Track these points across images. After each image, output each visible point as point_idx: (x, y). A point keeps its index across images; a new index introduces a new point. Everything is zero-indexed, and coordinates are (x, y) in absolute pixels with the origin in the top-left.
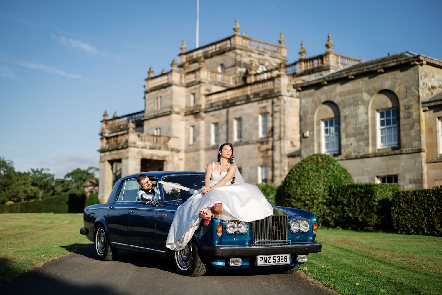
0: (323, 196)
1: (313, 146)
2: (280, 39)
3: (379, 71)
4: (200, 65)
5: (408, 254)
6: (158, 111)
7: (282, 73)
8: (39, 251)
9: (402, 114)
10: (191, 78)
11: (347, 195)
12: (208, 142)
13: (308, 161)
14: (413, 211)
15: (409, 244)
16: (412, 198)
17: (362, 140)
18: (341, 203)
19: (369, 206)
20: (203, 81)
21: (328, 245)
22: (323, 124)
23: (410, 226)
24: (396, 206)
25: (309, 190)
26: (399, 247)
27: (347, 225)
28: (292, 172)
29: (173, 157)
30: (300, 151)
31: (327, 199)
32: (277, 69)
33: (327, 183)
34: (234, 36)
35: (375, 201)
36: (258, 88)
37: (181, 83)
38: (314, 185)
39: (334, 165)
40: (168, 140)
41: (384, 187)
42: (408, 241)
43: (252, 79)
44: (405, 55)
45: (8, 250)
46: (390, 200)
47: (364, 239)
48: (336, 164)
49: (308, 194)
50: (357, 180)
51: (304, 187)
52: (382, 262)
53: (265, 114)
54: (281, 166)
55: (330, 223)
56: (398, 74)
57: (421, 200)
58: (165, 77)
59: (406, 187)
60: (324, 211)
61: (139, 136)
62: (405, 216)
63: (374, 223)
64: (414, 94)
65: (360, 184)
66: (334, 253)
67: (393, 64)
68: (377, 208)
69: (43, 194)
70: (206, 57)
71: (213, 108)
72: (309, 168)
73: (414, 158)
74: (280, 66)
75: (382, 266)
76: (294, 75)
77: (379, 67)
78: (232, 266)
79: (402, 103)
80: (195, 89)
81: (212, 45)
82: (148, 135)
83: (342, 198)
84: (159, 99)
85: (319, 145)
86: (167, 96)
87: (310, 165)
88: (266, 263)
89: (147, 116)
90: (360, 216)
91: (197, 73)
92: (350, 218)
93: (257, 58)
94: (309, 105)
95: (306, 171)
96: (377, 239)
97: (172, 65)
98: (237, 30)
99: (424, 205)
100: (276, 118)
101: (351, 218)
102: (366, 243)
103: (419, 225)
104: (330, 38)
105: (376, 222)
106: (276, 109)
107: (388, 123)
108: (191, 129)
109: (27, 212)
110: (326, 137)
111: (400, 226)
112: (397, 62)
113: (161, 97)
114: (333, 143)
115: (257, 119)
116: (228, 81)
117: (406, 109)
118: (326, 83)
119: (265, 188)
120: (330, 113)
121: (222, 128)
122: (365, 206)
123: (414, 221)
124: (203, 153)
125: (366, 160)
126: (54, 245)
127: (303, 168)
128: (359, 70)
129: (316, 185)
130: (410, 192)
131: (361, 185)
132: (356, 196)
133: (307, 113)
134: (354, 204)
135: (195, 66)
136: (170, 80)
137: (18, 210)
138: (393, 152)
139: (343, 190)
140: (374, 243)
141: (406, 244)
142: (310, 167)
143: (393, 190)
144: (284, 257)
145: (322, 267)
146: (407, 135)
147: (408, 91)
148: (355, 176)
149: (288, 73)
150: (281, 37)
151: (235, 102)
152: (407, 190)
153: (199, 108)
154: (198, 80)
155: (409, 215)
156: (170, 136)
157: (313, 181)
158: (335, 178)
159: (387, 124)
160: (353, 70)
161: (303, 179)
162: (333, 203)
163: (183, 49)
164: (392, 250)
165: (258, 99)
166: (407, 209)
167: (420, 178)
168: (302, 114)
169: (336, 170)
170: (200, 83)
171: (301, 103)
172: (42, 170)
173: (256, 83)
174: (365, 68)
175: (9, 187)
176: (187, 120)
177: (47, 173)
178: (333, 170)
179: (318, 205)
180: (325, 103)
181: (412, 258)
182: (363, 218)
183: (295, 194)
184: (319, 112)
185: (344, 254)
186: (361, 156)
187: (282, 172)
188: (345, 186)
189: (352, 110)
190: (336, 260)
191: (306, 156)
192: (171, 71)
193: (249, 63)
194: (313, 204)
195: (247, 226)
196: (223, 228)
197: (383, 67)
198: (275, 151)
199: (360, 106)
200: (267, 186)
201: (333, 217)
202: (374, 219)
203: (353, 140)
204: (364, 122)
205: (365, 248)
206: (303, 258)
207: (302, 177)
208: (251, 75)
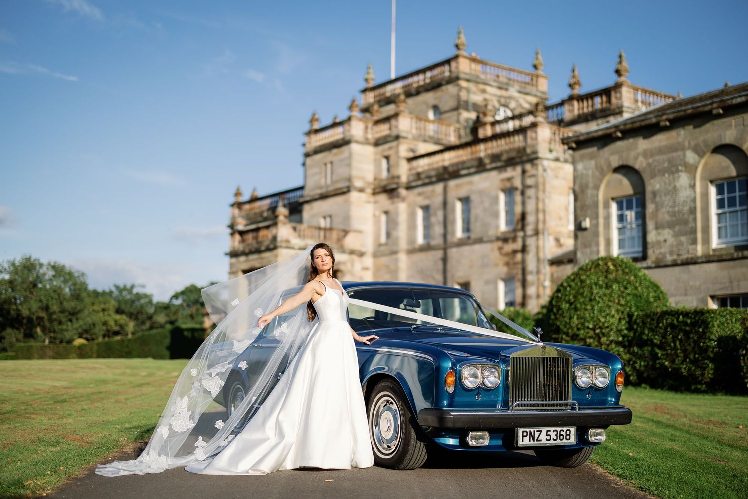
0: (618, 330)
1: (598, 244)
2: (535, 62)
3: (715, 112)
4: (398, 107)
6: (327, 186)
7: (540, 119)
8: (130, 422)
10: (383, 131)
11: (660, 328)
12: (412, 239)
13: (590, 270)
17: (685, 234)
18: (649, 343)
19: (701, 348)
20: (403, 134)
22: (614, 206)
25: (592, 320)
27: (660, 381)
28: (562, 289)
29: (352, 265)
30: (575, 252)
31: (624, 337)
32: (530, 113)
33: (625, 307)
34: (456, 57)
35: (710, 339)
36: (498, 146)
37: (367, 139)
38: (601, 311)
39: (636, 276)
40: (345, 236)
41: (727, 314)
43: (488, 131)
45: (78, 420)
46: (738, 337)
47: (693, 405)
48: (640, 274)
49: (591, 326)
50: (677, 304)
51: (584, 314)
52: (736, 447)
53: (509, 191)
54: (538, 280)
55: (631, 378)
58: (339, 130)
61: (295, 229)
63: (709, 377)
65: (683, 310)
66: (646, 430)
67: (739, 100)
68: (714, 351)
69: (134, 327)
70: (409, 94)
71: (420, 180)
72: (592, 281)
74: (536, 109)
75: (737, 453)
76: (561, 123)
77: (715, 105)
78: (472, 445)
80: (390, 148)
81: (417, 73)
82: (310, 227)
83: (650, 334)
84: (329, 166)
85: (608, 242)
86: (342, 160)
87: (594, 277)
88: (533, 441)
89: (308, 196)
90: (684, 366)
91: (393, 122)
92: (666, 368)
93: (495, 95)
94: (590, 172)
95: (587, 287)
96: (718, 407)
97: (351, 108)
98: (461, 47)
100: (529, 197)
101: (668, 369)
102: (699, 414)
104: (624, 59)
105: (712, 376)
106: (529, 181)
107: (732, 202)
108: (384, 218)
109: (109, 357)
110: (620, 229)
112: (746, 95)
113: (331, 163)
114: (633, 238)
115: (496, 200)
116: (446, 135)
118: (619, 134)
119: (512, 316)
120: (625, 187)
121: (435, 214)
122: (693, 349)
124: (403, 258)
125: (692, 267)
126: (156, 413)
127: (582, 282)
128: (678, 112)
129: (605, 311)
131: (686, 311)
132: (677, 330)
133: (587, 186)
134: (672, 345)
135: (390, 109)
136: (347, 134)
137: (92, 354)
138: (740, 255)
139: (653, 320)
140: (714, 413)
142: (594, 280)
143: (743, 321)
144: (565, 431)
145: (628, 454)
148: (673, 295)
149: (551, 119)
150: (537, 59)
151: (458, 170)
153: (396, 180)
154: (395, 133)
156: (347, 228)
157: (600, 305)
158: (639, 299)
159: (729, 206)
160: (668, 112)
161: (582, 300)
162: (634, 342)
163: (370, 81)
165: (499, 164)
168: (577, 188)
169: (640, 284)
170: (397, 137)
171: (575, 170)
172: (133, 287)
173: (495, 137)
174: (689, 107)
175: (79, 316)
176: (376, 202)
177: (142, 293)
178: (634, 286)
179: (608, 345)
180: (617, 170)
182: (689, 369)
183: (568, 326)
184: (607, 186)
185: (664, 432)
186: (682, 261)
187: (541, 290)
188: (656, 313)
189: (667, 181)
190: (652, 442)
191: (585, 261)
192: (349, 119)
193: (482, 104)
194: (601, 344)
195: (499, 374)
196: (456, 377)
197: (721, 106)
198: (528, 253)
199: (680, 173)
200: (517, 314)
201: (636, 367)
202: (708, 370)
203: (669, 233)
204: (689, 202)
205: (700, 422)
206: (598, 434)
207: (580, 297)
208: (485, 124)
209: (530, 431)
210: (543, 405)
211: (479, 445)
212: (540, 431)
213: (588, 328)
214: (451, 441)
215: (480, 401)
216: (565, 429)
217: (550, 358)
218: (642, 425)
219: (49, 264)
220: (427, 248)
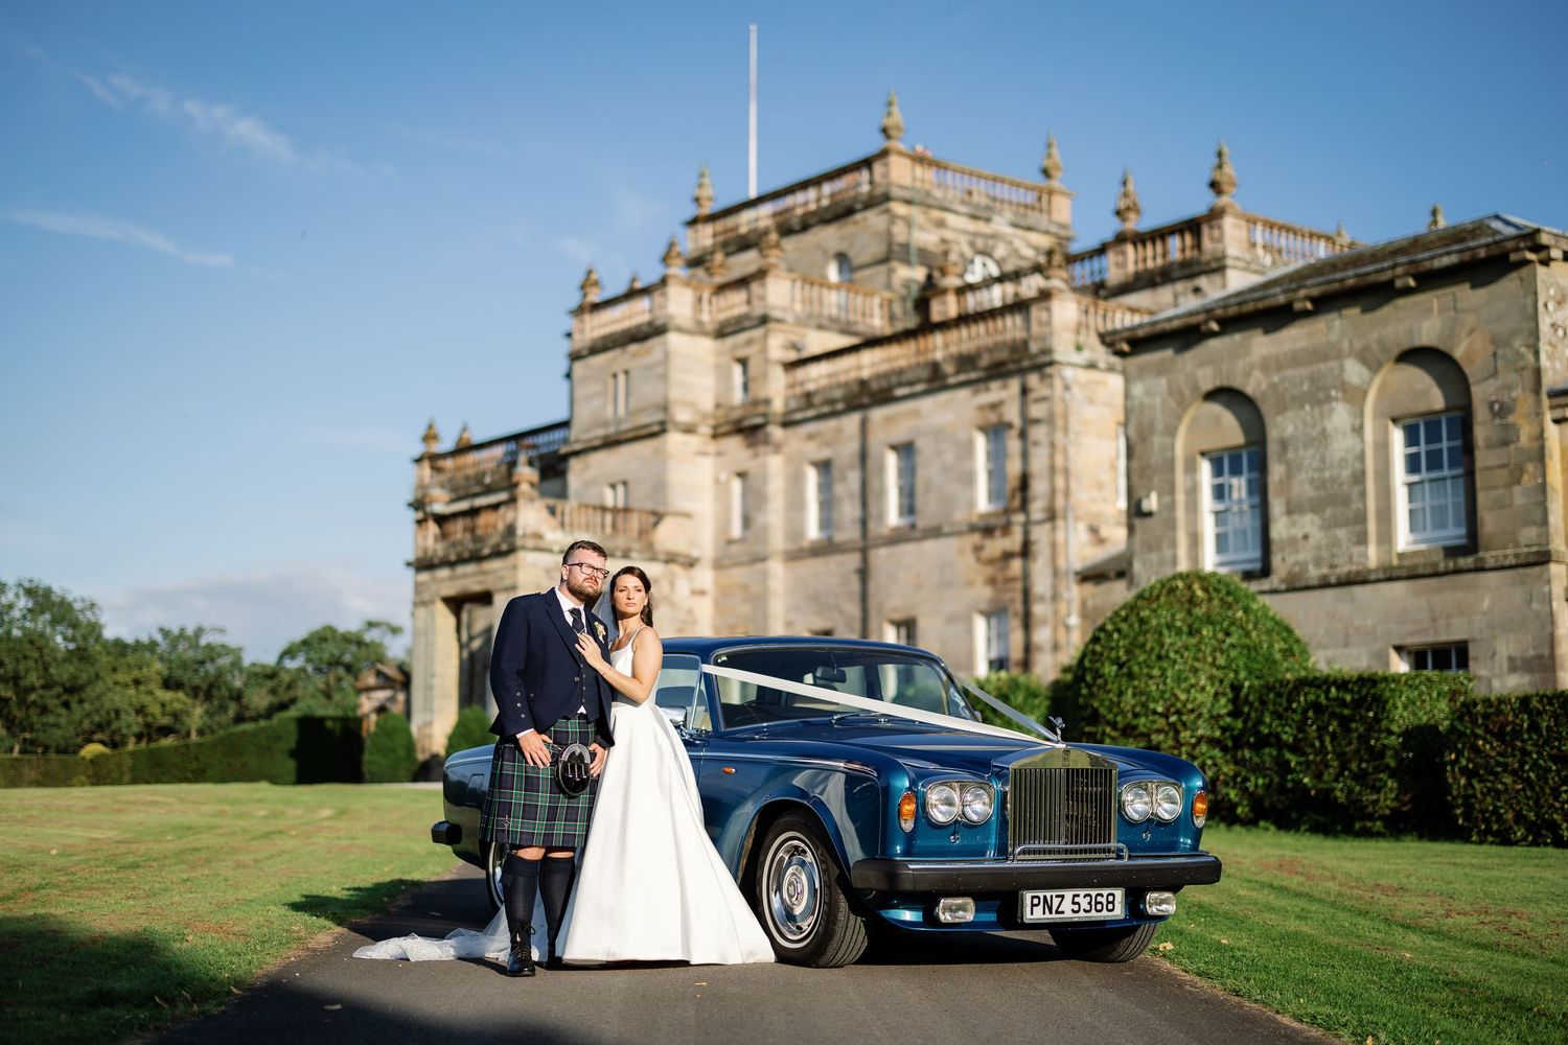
0: (1212, 717)
1: (1174, 545)
2: (1047, 163)
3: (1399, 283)
4: (764, 256)
5: (1501, 905)
6: (619, 422)
7: (1056, 283)
9: (1481, 433)
10: (732, 307)
11: (1294, 711)
12: (795, 530)
13: (1158, 597)
14: (1522, 764)
15: (1506, 875)
16: (1518, 721)
17: (1345, 524)
18: (1272, 740)
19: (1371, 749)
20: (776, 314)
21: (1235, 877)
22: (1205, 468)
23: (1510, 816)
24: (1463, 748)
25: (1162, 697)
26: (1471, 883)
27: (1294, 815)
28: (1102, 635)
29: (672, 585)
30: (1128, 558)
31: (1224, 729)
32: (1037, 269)
33: (1226, 671)
34: (884, 154)
35: (1390, 732)
36: (971, 338)
37: (700, 323)
38: (1179, 679)
39: (1246, 610)
40: (656, 524)
41: (1421, 683)
42: (1504, 866)
43: (949, 307)
44: (1489, 227)
46: (1441, 728)
47: (1353, 859)
48: (1255, 607)
49: (1160, 709)
50: (1329, 662)
51: (1147, 685)
52: (1415, 928)
53: (995, 431)
54: (1056, 613)
55: (1236, 808)
56: (1464, 294)
57: (1548, 727)
58: (643, 304)
59: (1496, 684)
60: (1214, 769)
61: (552, 511)
62: (1491, 782)
63: (1387, 806)
64: (1521, 363)
65: (1339, 676)
66: (1256, 903)
67: (1446, 261)
68: (1397, 755)
69: (202, 717)
70: (786, 230)
71: (811, 409)
72: (1163, 621)
73: (1523, 583)
74: (1049, 262)
75: (1415, 938)
76: (1100, 290)
77: (1399, 271)
78: (945, 922)
79: (1481, 393)
80: (749, 342)
81: (804, 185)
82: (584, 506)
83: (1275, 724)
84: (621, 378)
85: (1195, 540)
86: (649, 368)
87: (1164, 612)
88: (1051, 913)
89: (577, 441)
90: (1341, 785)
91: (755, 287)
92: (1305, 790)
93: (965, 232)
94: (1158, 401)
95: (1152, 631)
96: (1399, 861)
97: (666, 259)
98: (893, 133)
99: (1556, 744)
100: (1036, 444)
101: (1309, 791)
102: (1361, 873)
103: (1543, 811)
104: (1226, 159)
105: (1395, 804)
106: (1036, 411)
107: (1434, 461)
108: (736, 486)
109: (158, 781)
110: (1217, 513)
111: (1477, 817)
112: (1460, 251)
113: (626, 372)
114: (1244, 532)
115: (969, 447)
116: (864, 315)
117: (1495, 414)
118: (1215, 326)
119: (1005, 690)
120: (1228, 430)
121: (844, 479)
122: (1357, 751)
123: (1526, 801)
124: (777, 569)
125: (1358, 590)
127: (1142, 621)
128: (1329, 282)
129: (1186, 679)
130: (1510, 700)
131: (1343, 677)
132: (1326, 715)
133: (1151, 429)
134: (1317, 744)
135: (748, 261)
136: (658, 312)
137: (122, 774)
138: (1451, 565)
139: (1279, 695)
140: (1389, 872)
141: (1496, 873)
142: (1166, 617)
143: (1453, 695)
144: (1105, 896)
145: (1219, 942)
146: (1500, 505)
147: (1500, 352)
148: (1320, 646)
149: (1078, 283)
150: (1049, 156)
151: (890, 389)
152: (1499, 695)
153: (761, 409)
154: (758, 311)
155: (1508, 780)
156: (660, 509)
157: (1177, 667)
158: (1253, 654)
159: (1430, 468)
160: (1308, 282)
161: (1142, 658)
162: (1245, 739)
163: (704, 202)
164: (1447, 894)
165: (973, 375)
166: (1501, 759)
167: (1546, 652)
168: (1132, 432)
169: (1255, 627)
170: (764, 320)
171: (1127, 395)
172: (199, 632)
173: (964, 319)
174: (1351, 273)
175: (84, 695)
176: (719, 454)
177: (218, 643)
178: (1243, 628)
179: (1194, 746)
180: (1212, 396)
181: (1514, 917)
182: (1350, 791)
183: (1115, 710)
184: (1192, 428)
185: (1290, 905)
186: (1339, 578)
187: (1061, 632)
188: (1285, 682)
189: (1308, 419)
190: (1265, 922)
191: (1149, 579)
192: (664, 282)
193: (939, 249)
194: (1178, 744)
195: (990, 799)
196: (917, 804)
197: (1412, 271)
198: (1035, 559)
199: (1334, 404)
200: (1014, 685)
201: (1247, 788)
202: (1386, 792)
203: (1312, 522)
204: (1350, 462)
205: (1358, 888)
206: (1162, 902)
207: (1137, 652)
208: (944, 291)
209: (1045, 897)
210: (1066, 851)
211: (957, 920)
212: (1063, 897)
213: (1155, 712)
214: (908, 916)
215: (958, 846)
216: (1105, 892)
217: (1078, 770)
218: (1250, 893)
219: (20, 585)
220: (825, 549)
